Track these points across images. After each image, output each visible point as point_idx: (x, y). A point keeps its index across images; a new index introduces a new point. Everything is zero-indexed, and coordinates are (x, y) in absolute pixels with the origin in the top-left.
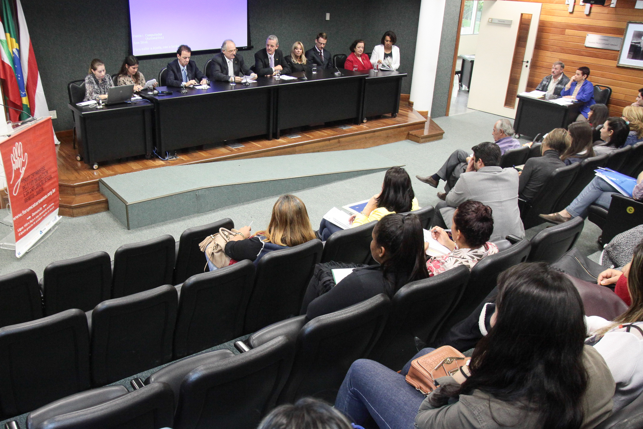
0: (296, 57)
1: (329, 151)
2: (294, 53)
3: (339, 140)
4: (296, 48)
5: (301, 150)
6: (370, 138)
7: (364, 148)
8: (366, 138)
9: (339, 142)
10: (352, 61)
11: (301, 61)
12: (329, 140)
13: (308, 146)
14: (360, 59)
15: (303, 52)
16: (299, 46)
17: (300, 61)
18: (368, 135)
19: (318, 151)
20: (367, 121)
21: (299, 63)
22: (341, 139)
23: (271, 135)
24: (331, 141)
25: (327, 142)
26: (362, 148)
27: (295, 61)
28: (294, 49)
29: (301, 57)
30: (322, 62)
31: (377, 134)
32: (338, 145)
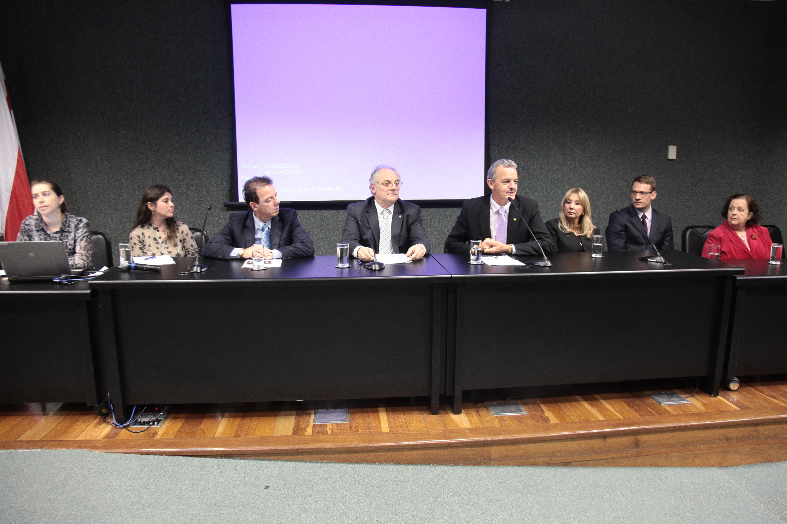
0: (569, 220)
1: (602, 465)
2: (564, 210)
3: (637, 440)
4: (567, 201)
5: (507, 456)
6: (741, 439)
7: (720, 465)
8: (727, 439)
9: (637, 444)
10: (721, 238)
11: (581, 228)
12: (604, 436)
13: (532, 447)
14: (742, 235)
15: (585, 211)
16: (574, 197)
17: (577, 229)
18: (732, 432)
19: (567, 464)
20: (740, 387)
21: (576, 234)
22: (642, 438)
23: (435, 401)
24: (610, 441)
25: (598, 443)
26: (713, 466)
27: (566, 227)
28: (564, 203)
29: (581, 218)
30: (645, 237)
31: (763, 430)
32: (634, 451)
